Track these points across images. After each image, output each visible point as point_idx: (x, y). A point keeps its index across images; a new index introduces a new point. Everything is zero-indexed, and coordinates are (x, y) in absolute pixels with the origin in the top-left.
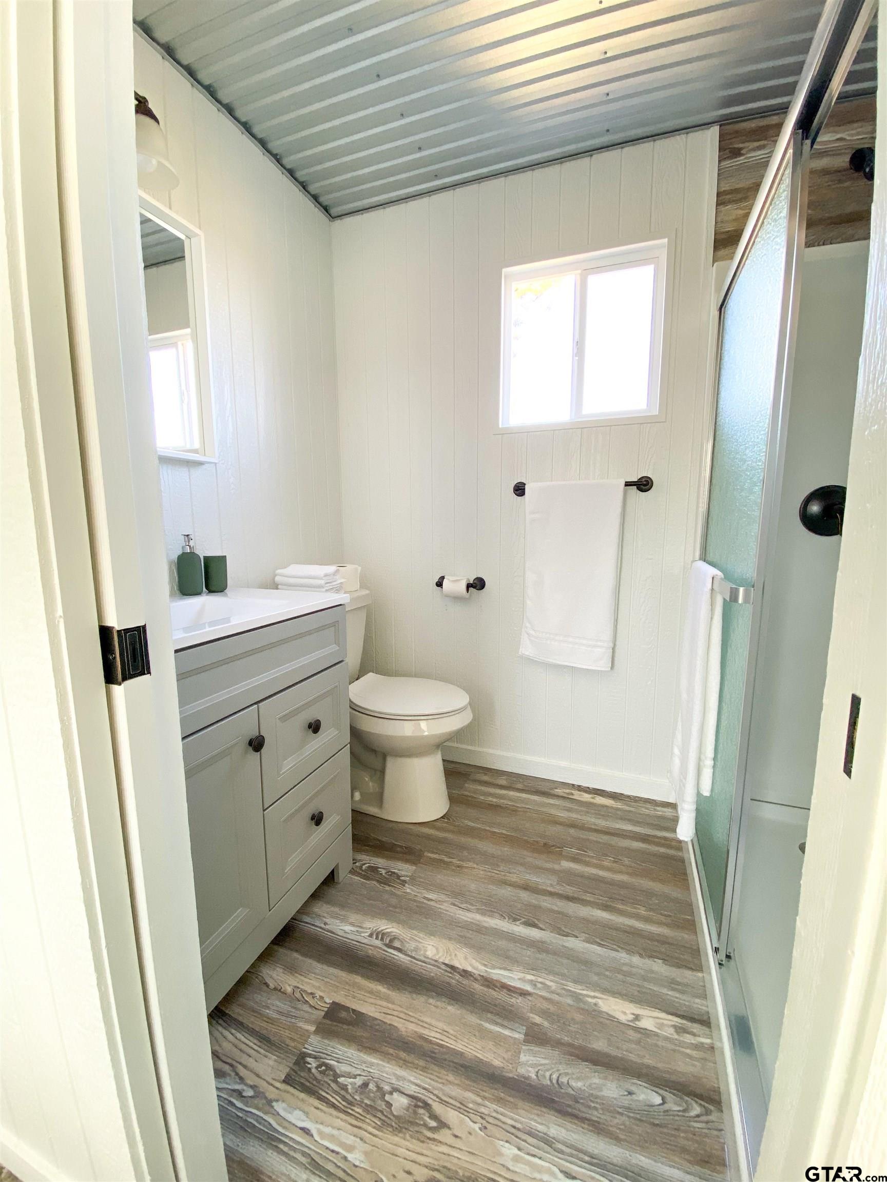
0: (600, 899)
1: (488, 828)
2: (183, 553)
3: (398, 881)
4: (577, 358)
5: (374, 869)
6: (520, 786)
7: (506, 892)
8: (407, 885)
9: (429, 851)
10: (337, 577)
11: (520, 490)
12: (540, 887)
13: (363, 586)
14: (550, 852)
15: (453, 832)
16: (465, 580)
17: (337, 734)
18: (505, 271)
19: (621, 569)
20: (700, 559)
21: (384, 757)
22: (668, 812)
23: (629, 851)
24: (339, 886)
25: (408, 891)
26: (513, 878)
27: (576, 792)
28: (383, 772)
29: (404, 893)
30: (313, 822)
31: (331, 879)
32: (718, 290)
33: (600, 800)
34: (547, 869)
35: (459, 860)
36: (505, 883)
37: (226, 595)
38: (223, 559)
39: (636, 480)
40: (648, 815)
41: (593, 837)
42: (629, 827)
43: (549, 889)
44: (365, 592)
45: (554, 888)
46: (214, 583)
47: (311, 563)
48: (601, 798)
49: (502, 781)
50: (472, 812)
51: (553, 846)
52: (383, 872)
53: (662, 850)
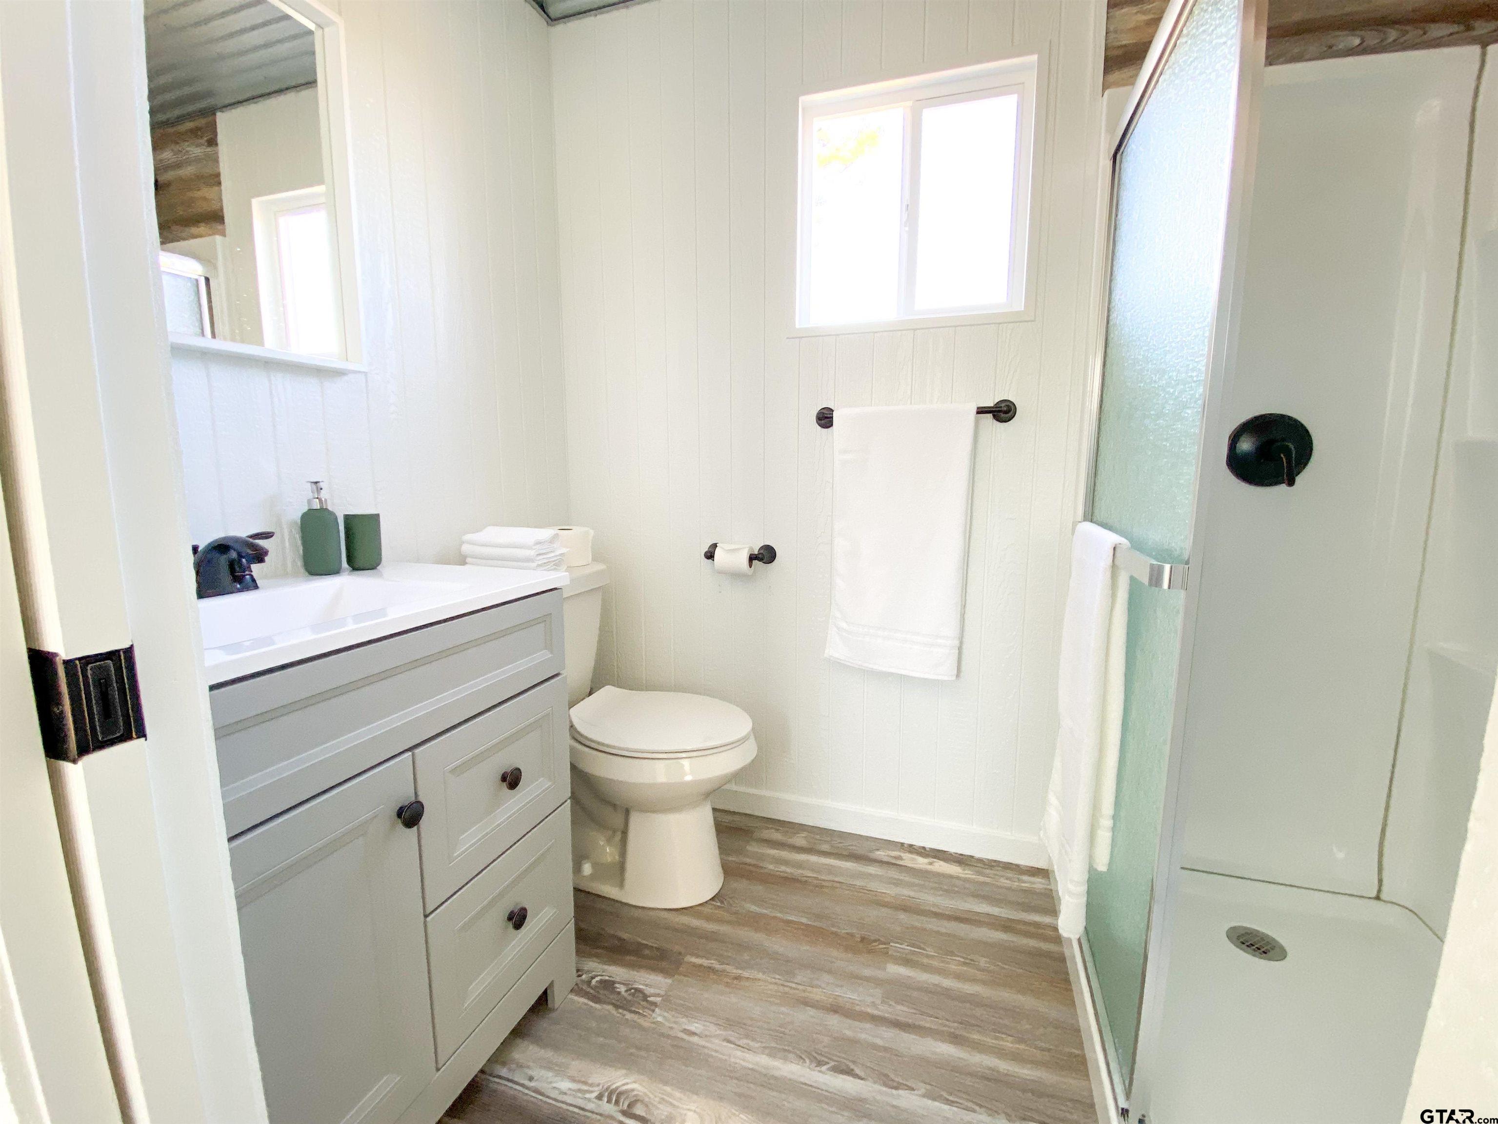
0: (945, 1026)
1: (779, 915)
2: (310, 510)
3: (644, 1003)
4: (907, 229)
5: (608, 985)
6: (825, 847)
7: (805, 1016)
8: (657, 1010)
9: (692, 955)
10: (555, 545)
11: (825, 419)
12: (857, 1008)
13: (596, 559)
14: (870, 952)
15: (729, 922)
16: (747, 549)
17: (549, 787)
18: (804, 100)
19: (970, 532)
20: (1085, 519)
21: (627, 812)
22: (1038, 883)
23: (985, 947)
24: (553, 1015)
25: (659, 1019)
26: (816, 995)
27: (907, 856)
28: (625, 833)
29: (654, 1023)
30: (510, 925)
31: (542, 1003)
32: (1111, 130)
33: (941, 867)
34: (867, 979)
35: (737, 968)
36: (806, 1003)
37: (381, 575)
38: (374, 519)
39: (992, 405)
40: (1009, 889)
41: (933, 924)
42: (984, 908)
43: (869, 1010)
44: (601, 567)
45: (877, 1009)
46: (361, 558)
47: (519, 525)
48: (942, 863)
49: (799, 840)
50: (759, 889)
51: (875, 941)
52: (622, 989)
53: (1032, 943)
